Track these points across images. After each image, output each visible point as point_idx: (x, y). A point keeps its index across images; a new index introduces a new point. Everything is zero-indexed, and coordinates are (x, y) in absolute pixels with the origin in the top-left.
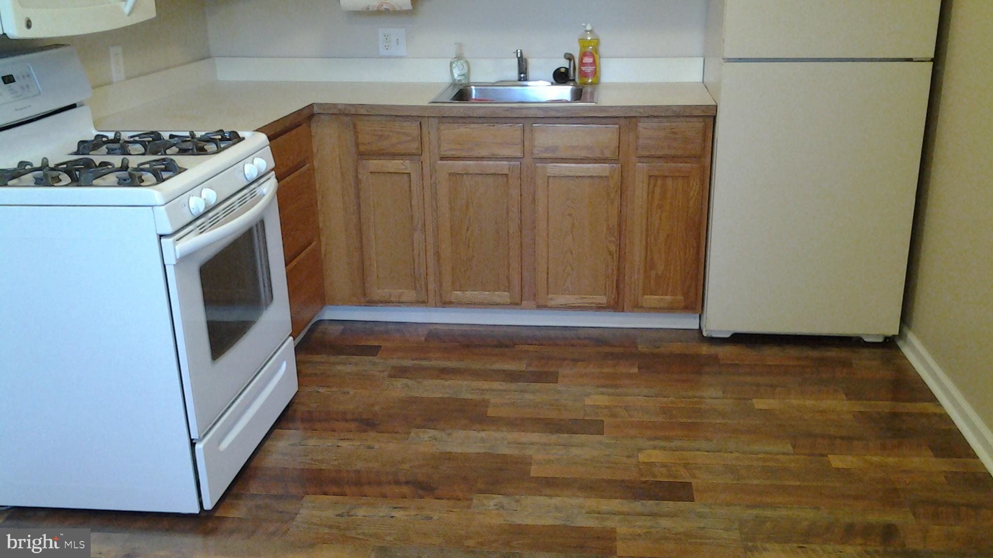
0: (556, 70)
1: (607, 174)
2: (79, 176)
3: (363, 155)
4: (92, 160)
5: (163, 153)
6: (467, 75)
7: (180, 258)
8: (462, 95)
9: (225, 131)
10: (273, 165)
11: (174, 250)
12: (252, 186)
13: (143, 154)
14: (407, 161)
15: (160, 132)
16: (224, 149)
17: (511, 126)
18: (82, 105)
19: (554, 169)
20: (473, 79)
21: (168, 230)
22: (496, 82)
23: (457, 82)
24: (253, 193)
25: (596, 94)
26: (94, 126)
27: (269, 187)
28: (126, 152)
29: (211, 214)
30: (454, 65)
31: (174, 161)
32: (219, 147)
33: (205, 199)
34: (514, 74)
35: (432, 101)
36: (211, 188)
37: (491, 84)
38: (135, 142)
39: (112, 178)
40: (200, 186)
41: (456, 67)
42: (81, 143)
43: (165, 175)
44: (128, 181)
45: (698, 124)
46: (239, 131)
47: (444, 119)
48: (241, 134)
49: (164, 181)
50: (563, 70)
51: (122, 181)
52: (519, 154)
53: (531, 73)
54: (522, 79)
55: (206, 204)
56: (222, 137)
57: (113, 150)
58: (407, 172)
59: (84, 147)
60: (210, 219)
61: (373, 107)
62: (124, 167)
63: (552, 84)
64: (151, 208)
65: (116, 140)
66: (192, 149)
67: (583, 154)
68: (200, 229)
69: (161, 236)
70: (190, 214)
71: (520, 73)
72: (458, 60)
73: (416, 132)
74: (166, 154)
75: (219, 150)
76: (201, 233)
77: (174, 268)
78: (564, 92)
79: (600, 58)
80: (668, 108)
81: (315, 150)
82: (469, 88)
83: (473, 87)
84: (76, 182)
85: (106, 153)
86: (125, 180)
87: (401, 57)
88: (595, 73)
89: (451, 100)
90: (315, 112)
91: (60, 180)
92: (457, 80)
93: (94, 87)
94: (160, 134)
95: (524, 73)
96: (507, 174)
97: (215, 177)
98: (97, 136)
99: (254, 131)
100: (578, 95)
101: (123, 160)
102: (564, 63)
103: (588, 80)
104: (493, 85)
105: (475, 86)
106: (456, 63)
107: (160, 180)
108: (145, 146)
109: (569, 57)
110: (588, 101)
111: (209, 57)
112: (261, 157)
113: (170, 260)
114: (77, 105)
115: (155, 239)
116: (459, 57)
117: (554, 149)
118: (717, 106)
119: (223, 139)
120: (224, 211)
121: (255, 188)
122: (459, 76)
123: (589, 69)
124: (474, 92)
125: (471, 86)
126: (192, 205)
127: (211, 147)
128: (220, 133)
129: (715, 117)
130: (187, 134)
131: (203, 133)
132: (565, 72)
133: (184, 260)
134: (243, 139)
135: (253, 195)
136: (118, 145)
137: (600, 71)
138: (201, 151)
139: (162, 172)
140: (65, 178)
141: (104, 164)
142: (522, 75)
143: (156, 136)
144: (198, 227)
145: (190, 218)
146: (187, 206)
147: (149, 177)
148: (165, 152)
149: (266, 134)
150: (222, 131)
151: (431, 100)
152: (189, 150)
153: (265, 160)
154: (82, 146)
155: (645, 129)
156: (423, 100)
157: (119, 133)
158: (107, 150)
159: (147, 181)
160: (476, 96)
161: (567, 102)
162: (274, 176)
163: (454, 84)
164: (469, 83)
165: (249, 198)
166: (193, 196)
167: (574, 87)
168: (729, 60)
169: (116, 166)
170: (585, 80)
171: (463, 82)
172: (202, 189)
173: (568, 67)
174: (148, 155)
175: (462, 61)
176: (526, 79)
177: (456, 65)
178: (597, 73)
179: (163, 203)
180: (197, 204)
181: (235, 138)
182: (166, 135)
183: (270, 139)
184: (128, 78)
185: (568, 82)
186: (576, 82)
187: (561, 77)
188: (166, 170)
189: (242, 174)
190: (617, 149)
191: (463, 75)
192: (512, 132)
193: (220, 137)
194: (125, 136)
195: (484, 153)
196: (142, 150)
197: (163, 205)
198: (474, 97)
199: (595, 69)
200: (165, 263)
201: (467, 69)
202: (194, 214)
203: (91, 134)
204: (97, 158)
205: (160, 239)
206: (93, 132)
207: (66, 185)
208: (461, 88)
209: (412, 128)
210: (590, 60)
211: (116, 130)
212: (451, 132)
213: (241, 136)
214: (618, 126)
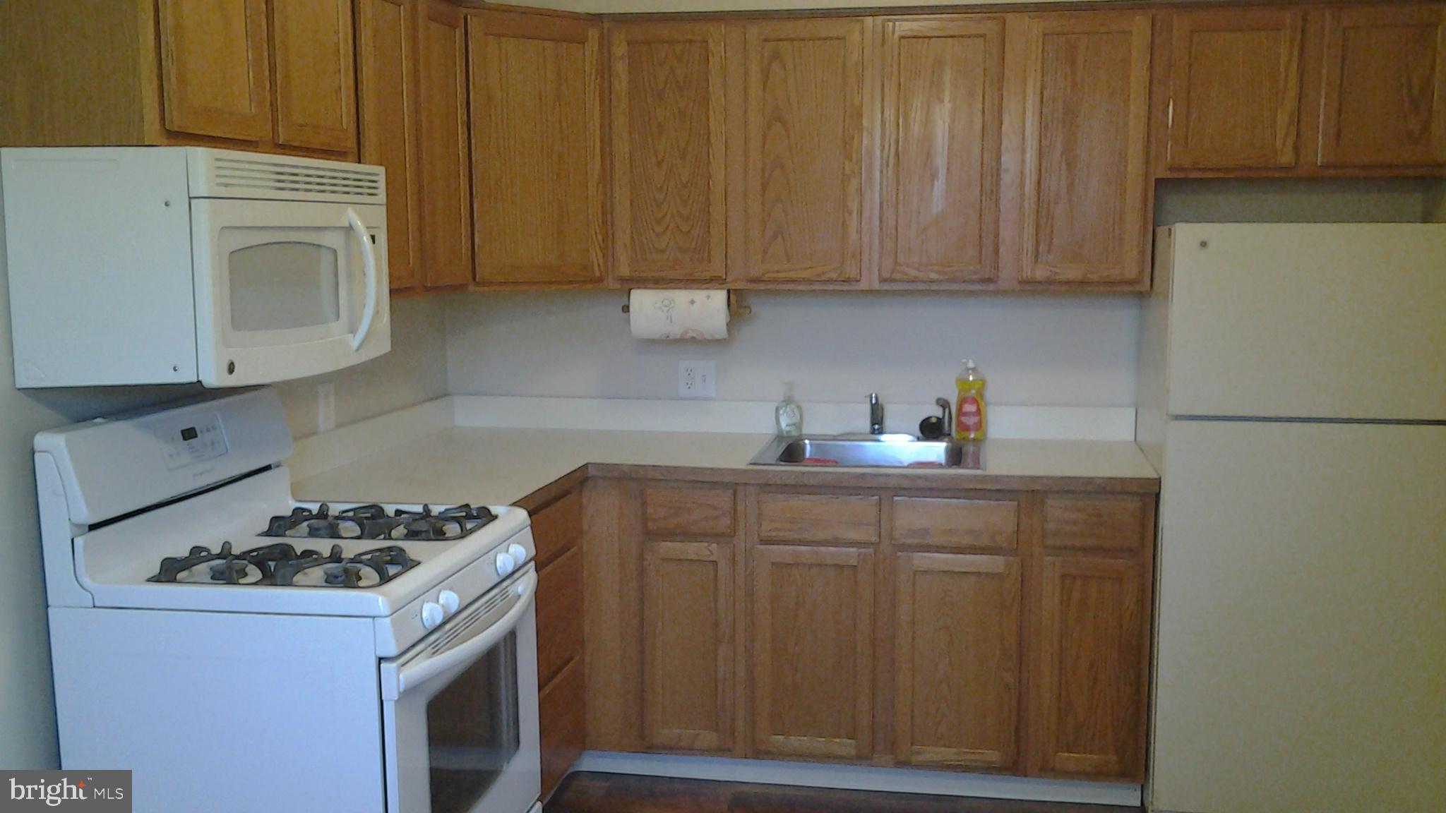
0: (924, 421)
1: (1001, 569)
2: (274, 570)
3: (652, 534)
4: (290, 547)
5: (387, 536)
6: (799, 425)
7: (403, 693)
8: (792, 453)
9: (472, 507)
10: (533, 552)
11: (397, 678)
12: (505, 584)
13: (358, 538)
14: (714, 545)
15: (382, 505)
16: (472, 531)
17: (861, 499)
18: (278, 466)
19: (922, 560)
20: (805, 431)
21: (392, 650)
22: (839, 435)
23: (785, 434)
24: (504, 594)
25: (982, 456)
26: (292, 493)
27: (526, 585)
28: (335, 535)
29: (448, 627)
30: (781, 412)
31: (404, 551)
32: (464, 529)
33: (443, 606)
34: (865, 424)
35: (753, 462)
36: (451, 589)
37: (832, 438)
38: (350, 519)
39: (317, 573)
40: (437, 588)
41: (783, 414)
42: (275, 519)
43: (392, 570)
44: (340, 579)
45: (1133, 505)
46: (491, 505)
47: (769, 487)
48: (495, 510)
49: (391, 580)
50: (934, 420)
51: (332, 579)
52: (874, 539)
53: (888, 422)
54: (876, 432)
55: (445, 613)
56: (467, 514)
57: (317, 529)
58: (711, 559)
59: (279, 526)
60: (446, 634)
61: (669, 469)
62: (336, 557)
63: (918, 439)
64: (370, 620)
65: (323, 514)
66: (426, 531)
67: (967, 541)
68: (433, 648)
69: (380, 660)
70: (422, 627)
71: (873, 424)
72: (787, 405)
73: (727, 505)
74: (390, 538)
75: (464, 534)
76: (434, 653)
77: (396, 705)
78: (936, 450)
79: (986, 405)
80: (1090, 480)
81: (586, 527)
82: (801, 442)
83: (807, 442)
84: (269, 579)
85: (306, 535)
86: (336, 577)
87: (707, 399)
88: (979, 426)
89: (777, 460)
90: (590, 475)
91: (246, 575)
92: (784, 432)
93: (296, 439)
94: (382, 510)
95: (877, 424)
96: (855, 566)
97: (458, 574)
98: (296, 510)
99: (510, 505)
100: (956, 456)
101: (333, 547)
102: (936, 412)
103: (970, 434)
104: (835, 438)
105: (809, 440)
106: (784, 408)
107: (385, 579)
108: (361, 526)
109: (944, 404)
110: (970, 466)
111: (446, 395)
112: (519, 543)
113: (391, 694)
114: (273, 466)
115: (374, 662)
116: (788, 401)
117: (924, 532)
118: (1160, 478)
119: (469, 517)
120: (465, 621)
121: (507, 587)
122: (787, 426)
123: (971, 421)
124: (808, 447)
125: (805, 439)
126: (425, 615)
127: (452, 529)
128: (464, 509)
129: (1158, 495)
130: (419, 509)
131: (442, 508)
132: (937, 421)
133: (407, 694)
134: (495, 517)
135: (505, 596)
136: (325, 524)
137: (986, 424)
138: (440, 535)
139: (387, 566)
140: (255, 573)
141: (307, 554)
142: (876, 427)
143: (376, 512)
144: (430, 645)
145: (422, 633)
146: (419, 617)
147: (369, 574)
148: (390, 535)
149: (526, 509)
150: (467, 506)
151: (749, 459)
152: (422, 532)
153: (525, 548)
154: (277, 524)
155: (1056, 510)
156: (738, 461)
157: (326, 505)
158: (308, 529)
159: (366, 578)
160: (811, 454)
161: (940, 466)
162: (534, 567)
163: (780, 437)
164: (801, 435)
165: (499, 600)
166: (427, 602)
167: (950, 444)
168: (1178, 418)
169: (325, 556)
170: (964, 434)
171: (794, 434)
172: (440, 591)
173: (941, 417)
174: (366, 538)
175: (793, 406)
176: (881, 432)
177: (784, 412)
178: (983, 425)
179: (388, 613)
180: (431, 612)
181: (485, 516)
182: (390, 510)
183: (530, 515)
184: (338, 426)
185: (942, 437)
186: (952, 438)
187: (930, 430)
188: (391, 562)
189: (494, 567)
190: (1016, 534)
191: (794, 424)
192: (864, 506)
193: (464, 514)
194: (335, 509)
195: (821, 535)
196: (357, 531)
197: (386, 617)
198: (808, 455)
199: (980, 421)
200: (383, 698)
201: (799, 417)
202: (427, 627)
203: (287, 506)
204: (300, 542)
205: (380, 663)
206: (290, 502)
207: (256, 584)
208: (790, 442)
209: (723, 500)
210: (972, 408)
211: (323, 500)
212: (777, 505)
213: (493, 513)
214: (1016, 503)
